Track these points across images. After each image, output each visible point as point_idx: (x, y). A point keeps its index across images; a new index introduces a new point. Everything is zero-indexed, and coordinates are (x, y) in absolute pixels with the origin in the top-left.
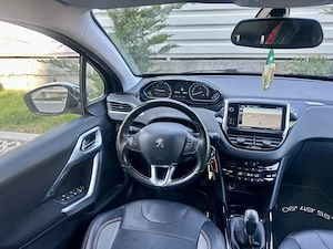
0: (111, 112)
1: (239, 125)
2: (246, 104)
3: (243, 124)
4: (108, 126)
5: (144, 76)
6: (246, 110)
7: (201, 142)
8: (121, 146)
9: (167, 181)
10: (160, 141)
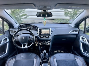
0: (11, 33)
2: (42, 29)
3: (42, 33)
4: (10, 36)
6: (42, 30)
7: (33, 37)
8: (14, 40)
10: (23, 38)
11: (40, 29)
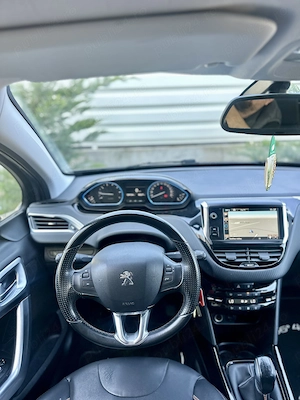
0: (35, 232)
1: (226, 236)
4: (33, 253)
5: (78, 174)
6: (232, 216)
9: (142, 336)
10: (127, 275)
11: (217, 211)
